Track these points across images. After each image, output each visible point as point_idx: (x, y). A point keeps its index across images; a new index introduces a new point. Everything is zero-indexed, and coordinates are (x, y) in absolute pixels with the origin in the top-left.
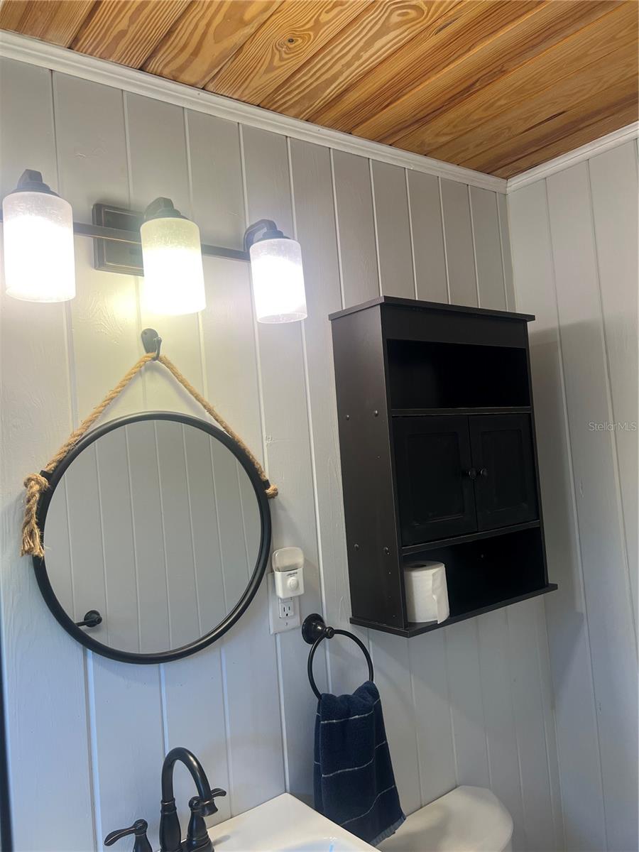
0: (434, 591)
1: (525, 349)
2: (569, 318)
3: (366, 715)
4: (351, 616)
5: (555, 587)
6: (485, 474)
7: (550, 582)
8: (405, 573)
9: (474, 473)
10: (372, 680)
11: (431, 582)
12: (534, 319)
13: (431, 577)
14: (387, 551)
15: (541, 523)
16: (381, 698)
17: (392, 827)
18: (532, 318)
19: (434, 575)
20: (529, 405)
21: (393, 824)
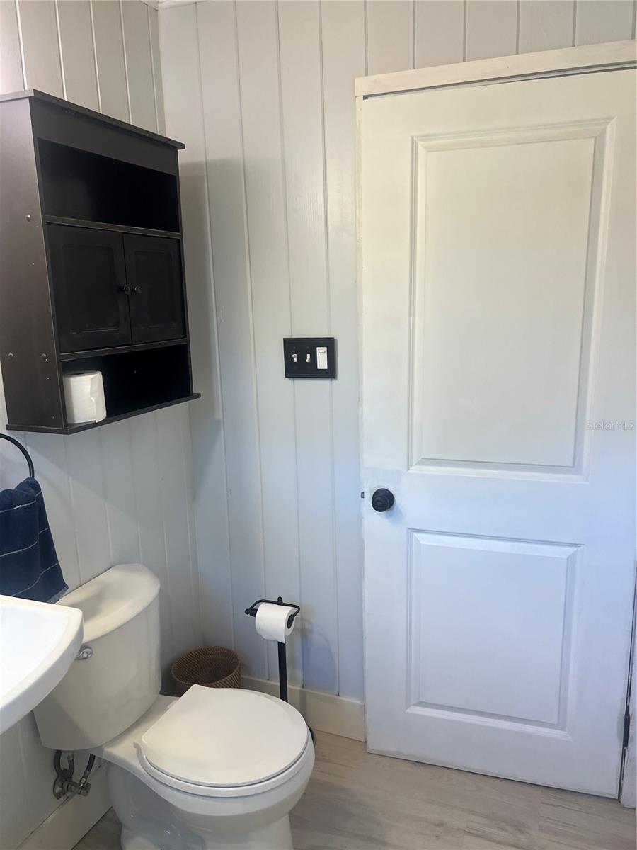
0: (92, 394)
1: (175, 176)
2: (215, 154)
3: (29, 504)
4: (7, 424)
5: (198, 396)
6: (139, 290)
7: (194, 392)
8: (64, 379)
9: (129, 289)
10: (33, 476)
11: (89, 387)
12: (184, 148)
13: (89, 382)
14: (44, 358)
15: (188, 341)
16: (42, 491)
17: (56, 596)
18: (182, 146)
19: (92, 379)
20: (178, 232)
21: (57, 593)
